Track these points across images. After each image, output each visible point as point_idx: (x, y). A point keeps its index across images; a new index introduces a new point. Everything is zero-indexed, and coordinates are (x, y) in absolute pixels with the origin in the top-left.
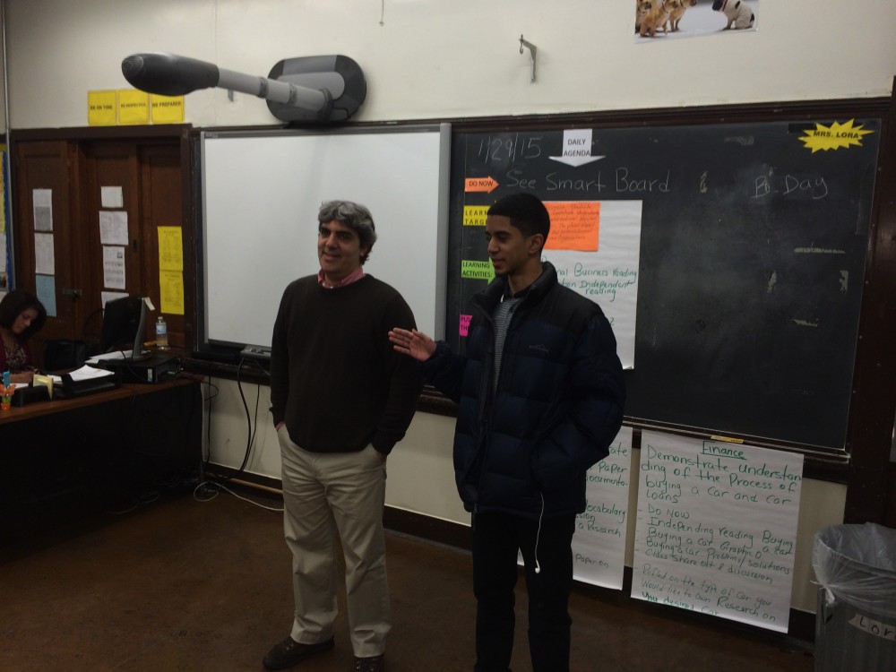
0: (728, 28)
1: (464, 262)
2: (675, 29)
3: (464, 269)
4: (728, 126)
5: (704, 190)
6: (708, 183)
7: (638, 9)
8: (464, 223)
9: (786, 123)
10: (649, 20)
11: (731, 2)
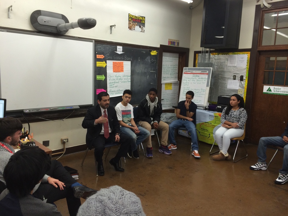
0: (141, 31)
1: (97, 76)
2: (134, 30)
3: (97, 78)
4: (142, 49)
5: (139, 61)
6: (140, 59)
7: (129, 24)
8: (97, 66)
9: (149, 50)
10: (130, 26)
11: (142, 27)
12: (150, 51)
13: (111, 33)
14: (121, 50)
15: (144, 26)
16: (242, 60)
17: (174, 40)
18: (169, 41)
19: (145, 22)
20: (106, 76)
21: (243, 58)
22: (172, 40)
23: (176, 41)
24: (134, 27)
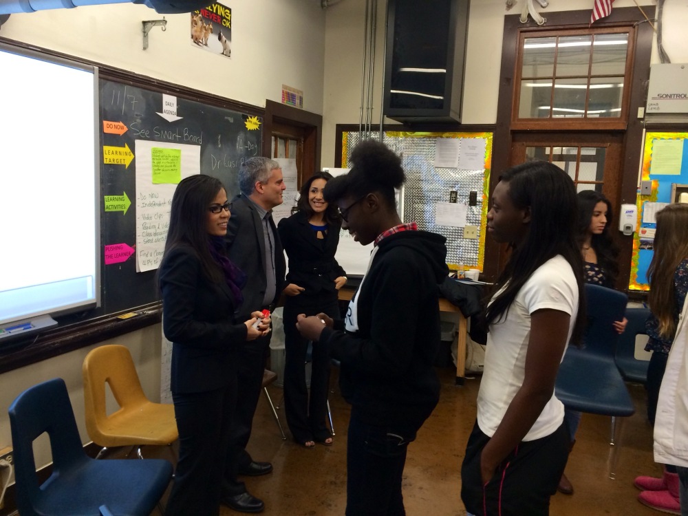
0: (223, 54)
1: (107, 197)
2: (206, 45)
3: (107, 204)
4: (226, 110)
5: (220, 146)
6: (221, 142)
7: (192, 23)
8: (106, 162)
9: (241, 113)
10: (197, 32)
11: (224, 38)
12: (245, 118)
13: (145, 49)
14: (174, 109)
15: (229, 38)
16: (472, 151)
17: (294, 90)
18: (283, 92)
19: (230, 24)
20: (132, 197)
21: (474, 148)
22: (290, 89)
23: (298, 92)
24: (205, 37)
